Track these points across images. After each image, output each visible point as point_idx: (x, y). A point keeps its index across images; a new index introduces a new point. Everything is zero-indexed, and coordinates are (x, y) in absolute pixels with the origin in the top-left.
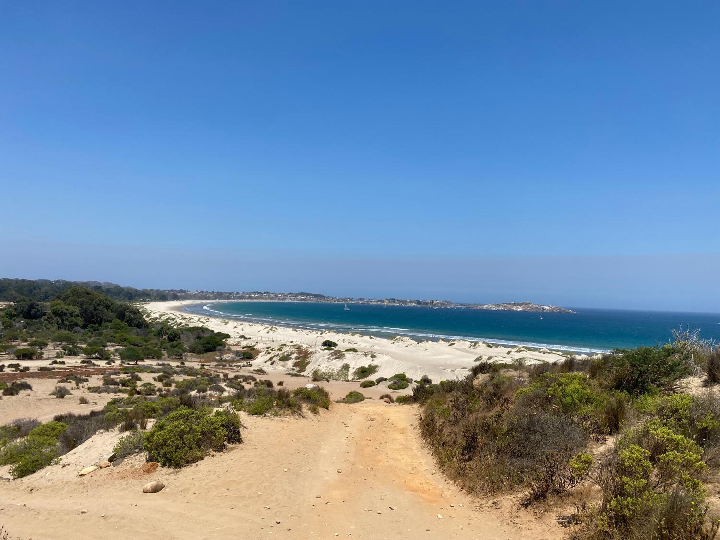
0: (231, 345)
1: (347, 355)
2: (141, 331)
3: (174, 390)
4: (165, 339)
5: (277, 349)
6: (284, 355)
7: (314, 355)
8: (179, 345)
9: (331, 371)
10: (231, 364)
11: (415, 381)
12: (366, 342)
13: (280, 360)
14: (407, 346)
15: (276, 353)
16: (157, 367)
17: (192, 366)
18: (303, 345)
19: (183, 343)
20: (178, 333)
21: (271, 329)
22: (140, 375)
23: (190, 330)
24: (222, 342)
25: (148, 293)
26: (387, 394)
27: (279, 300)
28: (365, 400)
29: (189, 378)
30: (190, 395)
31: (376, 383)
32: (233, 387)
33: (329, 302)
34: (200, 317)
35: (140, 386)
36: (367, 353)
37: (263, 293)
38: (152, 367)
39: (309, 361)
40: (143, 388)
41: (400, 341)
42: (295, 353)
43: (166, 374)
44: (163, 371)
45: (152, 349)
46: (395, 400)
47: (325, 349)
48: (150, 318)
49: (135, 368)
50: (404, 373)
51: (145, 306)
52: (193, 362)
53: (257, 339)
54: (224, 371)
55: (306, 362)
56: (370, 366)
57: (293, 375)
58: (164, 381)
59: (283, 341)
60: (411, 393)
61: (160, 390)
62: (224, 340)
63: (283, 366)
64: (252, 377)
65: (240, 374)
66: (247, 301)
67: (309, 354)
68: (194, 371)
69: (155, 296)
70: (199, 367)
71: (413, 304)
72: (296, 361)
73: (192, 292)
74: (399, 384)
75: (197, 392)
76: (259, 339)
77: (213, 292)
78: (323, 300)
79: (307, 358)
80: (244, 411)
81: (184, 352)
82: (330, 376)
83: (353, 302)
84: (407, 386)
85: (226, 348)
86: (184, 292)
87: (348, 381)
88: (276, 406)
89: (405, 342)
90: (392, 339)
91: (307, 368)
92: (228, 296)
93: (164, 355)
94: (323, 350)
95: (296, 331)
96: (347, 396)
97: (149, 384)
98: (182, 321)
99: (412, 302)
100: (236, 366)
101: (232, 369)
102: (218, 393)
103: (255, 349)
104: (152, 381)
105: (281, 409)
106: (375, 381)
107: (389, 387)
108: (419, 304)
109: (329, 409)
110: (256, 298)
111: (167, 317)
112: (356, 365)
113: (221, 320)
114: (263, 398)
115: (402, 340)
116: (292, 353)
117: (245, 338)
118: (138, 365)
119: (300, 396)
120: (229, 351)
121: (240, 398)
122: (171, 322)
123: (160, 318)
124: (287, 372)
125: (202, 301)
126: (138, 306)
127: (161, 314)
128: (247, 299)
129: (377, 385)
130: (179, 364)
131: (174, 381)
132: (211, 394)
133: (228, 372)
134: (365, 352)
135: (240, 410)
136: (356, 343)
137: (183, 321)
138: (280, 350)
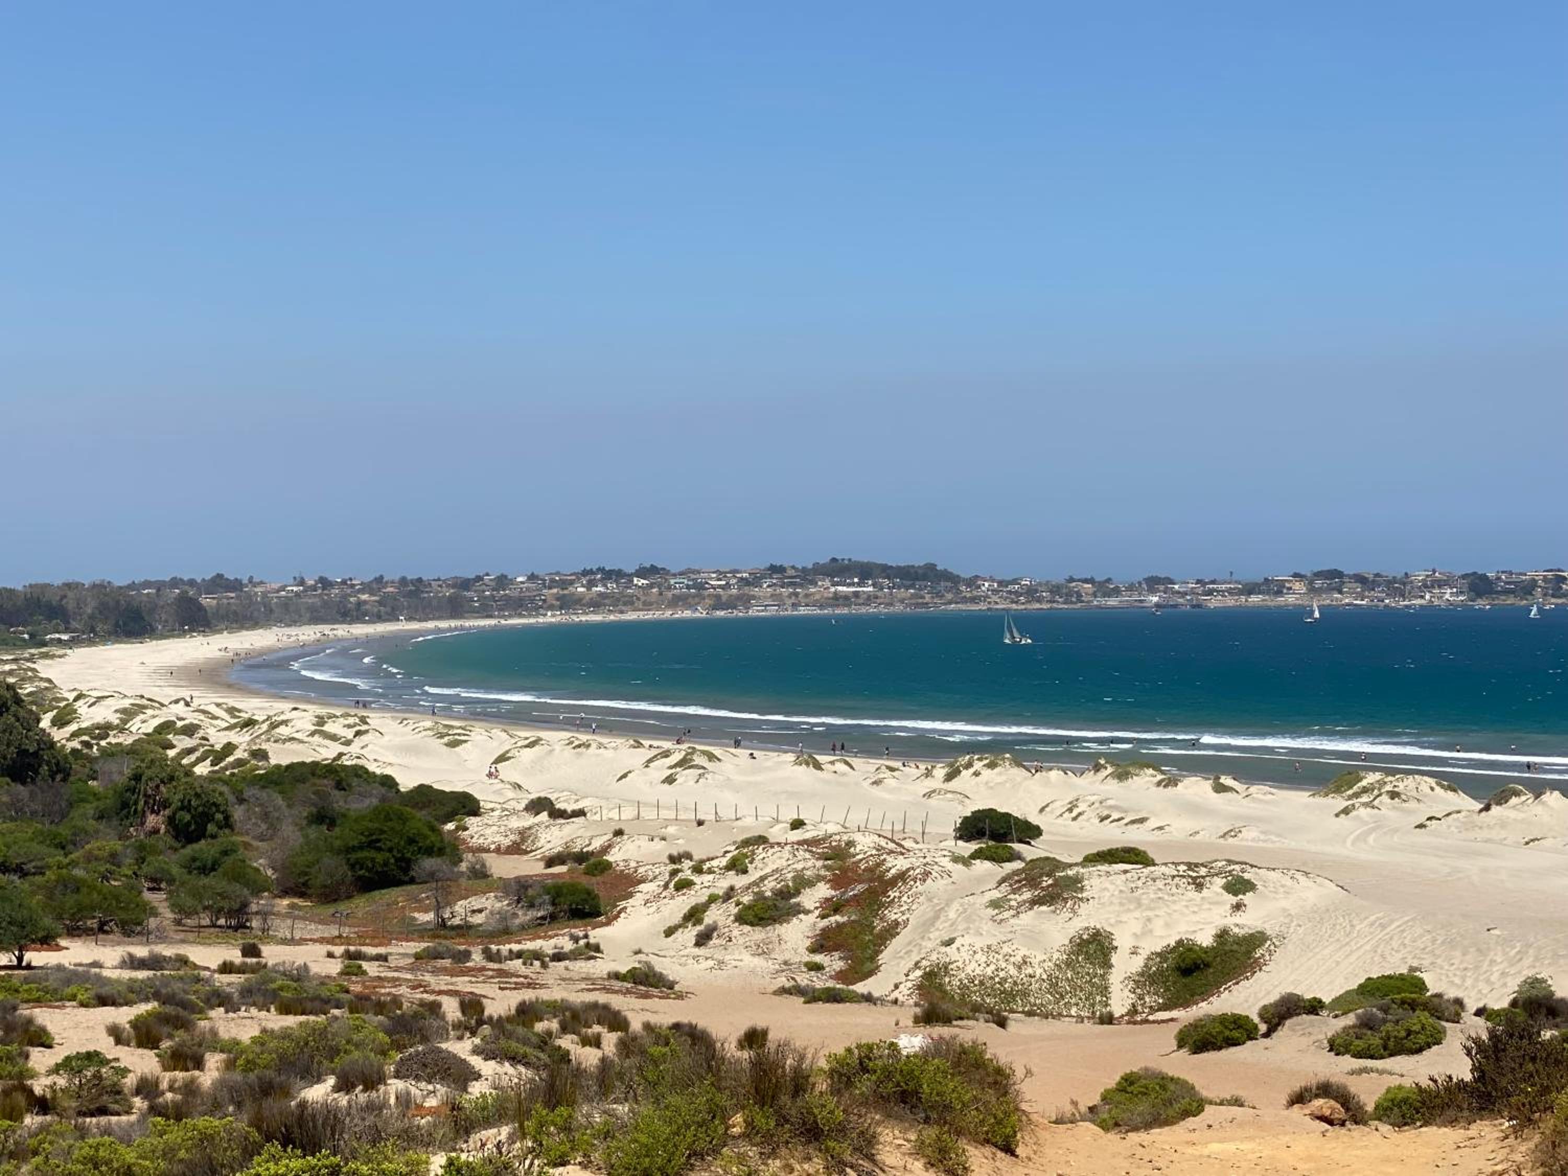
0: (487, 851)
1: (1095, 881)
2: (32, 793)
3: (220, 1084)
4: (156, 831)
5: (724, 862)
6: (760, 896)
7: (919, 887)
8: (229, 861)
9: (1013, 971)
10: (494, 947)
11: (1479, 1013)
12: (1194, 809)
13: (740, 919)
14: (1421, 826)
15: (722, 884)
16: (127, 974)
17: (299, 962)
18: (858, 837)
19: (247, 845)
20: (220, 800)
21: (684, 763)
22: (44, 1017)
23: (276, 784)
24: (439, 833)
25: (55, 601)
26: (1322, 1078)
27: (715, 608)
28: (1208, 1109)
29: (291, 1021)
30: (303, 1105)
31: (1263, 1028)
32: (514, 1059)
33: (983, 606)
34: (323, 711)
35: (50, 1072)
36: (1203, 871)
37: (630, 577)
38: (99, 977)
39: (896, 923)
40: (61, 1081)
41: (1385, 798)
42: (820, 878)
43: (169, 1009)
44: (157, 996)
45: (91, 888)
46: (1370, 1108)
47: (977, 855)
48: (73, 727)
49: (15, 982)
50: (1412, 969)
51: (46, 669)
52: (302, 941)
53: (614, 815)
54: (463, 984)
55: (879, 926)
56: (1222, 935)
57: (812, 996)
58: (166, 1044)
59: (749, 821)
60: (1463, 1070)
61: (147, 1088)
62: (450, 826)
63: (762, 951)
64: (606, 1007)
65: (545, 995)
66: (550, 618)
67: (893, 882)
68: (311, 987)
69: (91, 617)
70: (334, 968)
71: (1447, 594)
72: (825, 923)
73: (276, 586)
74: (1389, 1026)
75: (337, 1089)
76: (628, 813)
77: (379, 580)
78: (949, 596)
79: (882, 905)
80: (584, 1166)
81: (257, 891)
82: (1009, 996)
83: (1113, 602)
84: (1436, 1039)
85: (463, 866)
86: (236, 585)
87: (1108, 1019)
88: (743, 1136)
89: (1412, 805)
90: (1338, 790)
91: (883, 958)
92: (451, 599)
93: (154, 913)
94: (966, 861)
95: (818, 766)
96: (1106, 1098)
97: (92, 1057)
98: (233, 737)
99: (1441, 584)
100: (519, 955)
101: (502, 973)
102: (442, 1089)
103: (609, 865)
104: (106, 1046)
105: (773, 1154)
106: (1256, 1020)
107: (1337, 1047)
108: (1479, 595)
109: (1019, 1151)
110: (596, 604)
111: (156, 722)
112: (1147, 932)
113: (428, 724)
114: (674, 1099)
115: (1394, 795)
116: (802, 883)
117: (557, 814)
118: (29, 967)
119: (864, 1085)
120: (482, 883)
121: (558, 1103)
122: (185, 742)
123: (121, 730)
124: (782, 981)
125: (326, 629)
126: (11, 673)
127: (126, 703)
128: (551, 608)
129: (1267, 1035)
130: (235, 955)
131: (216, 1045)
132: (408, 1093)
133: (479, 989)
134: (1191, 866)
135: (564, 1164)
136: (1142, 821)
137: (241, 739)
138: (737, 866)
